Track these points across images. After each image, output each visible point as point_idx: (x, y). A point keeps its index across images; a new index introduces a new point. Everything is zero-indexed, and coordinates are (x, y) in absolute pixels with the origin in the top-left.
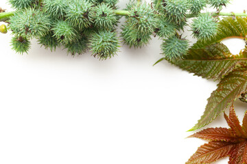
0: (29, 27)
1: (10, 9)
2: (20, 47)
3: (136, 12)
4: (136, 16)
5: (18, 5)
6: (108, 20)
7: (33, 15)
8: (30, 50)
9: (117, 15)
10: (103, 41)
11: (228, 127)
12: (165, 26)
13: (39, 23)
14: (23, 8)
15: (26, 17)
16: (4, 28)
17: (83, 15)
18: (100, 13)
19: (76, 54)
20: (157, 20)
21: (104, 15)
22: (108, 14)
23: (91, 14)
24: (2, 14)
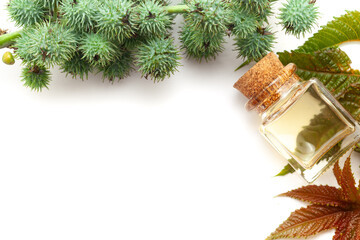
0: (47, 51)
1: (13, 28)
2: (37, 81)
3: (197, 5)
4: (199, 10)
5: (25, 21)
6: (159, 22)
7: (50, 31)
8: (51, 84)
9: (170, 13)
10: (156, 54)
11: (338, 187)
12: (242, 20)
13: (60, 43)
14: (33, 24)
15: (40, 36)
16: (9, 56)
17: (122, 20)
18: (145, 14)
19: (116, 79)
20: (228, 11)
21: (151, 15)
22: (157, 14)
23: (133, 18)
24: (3, 37)
